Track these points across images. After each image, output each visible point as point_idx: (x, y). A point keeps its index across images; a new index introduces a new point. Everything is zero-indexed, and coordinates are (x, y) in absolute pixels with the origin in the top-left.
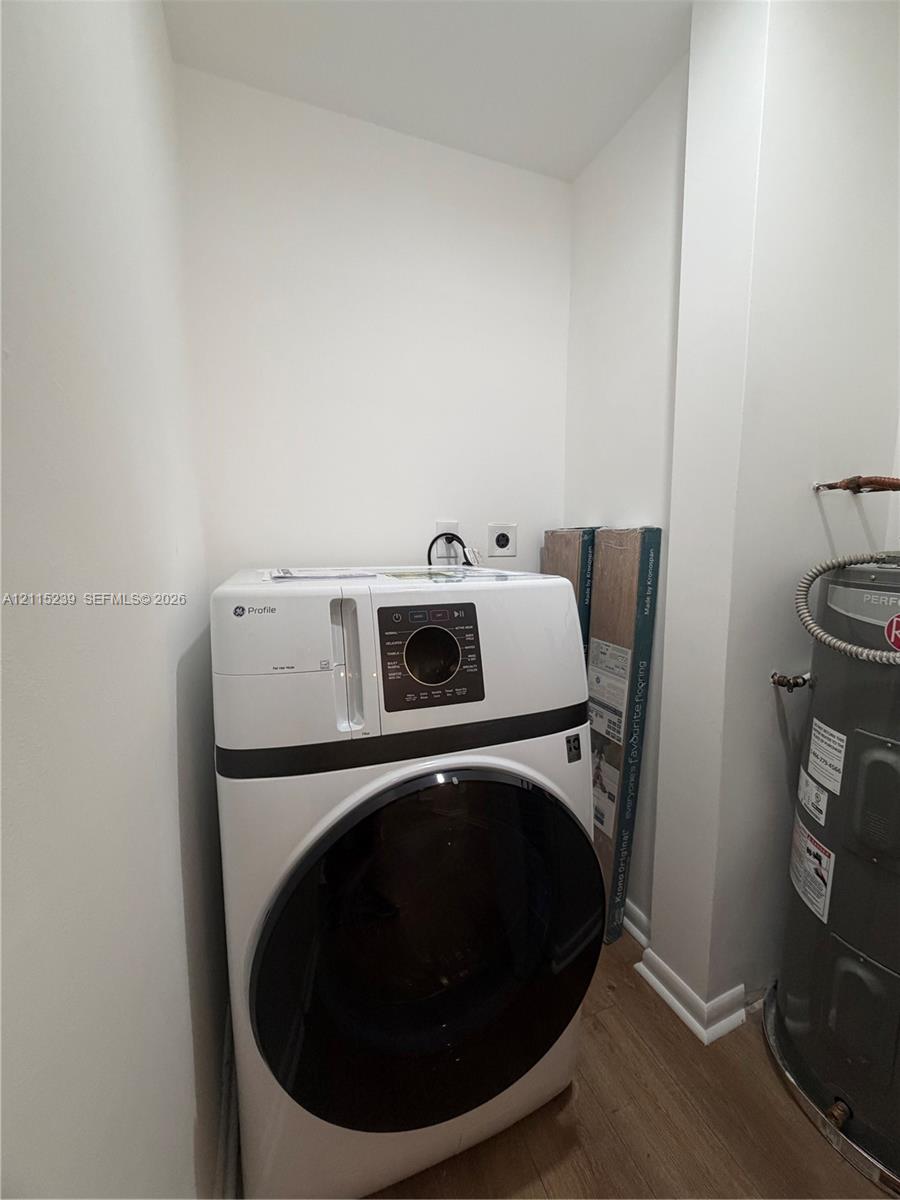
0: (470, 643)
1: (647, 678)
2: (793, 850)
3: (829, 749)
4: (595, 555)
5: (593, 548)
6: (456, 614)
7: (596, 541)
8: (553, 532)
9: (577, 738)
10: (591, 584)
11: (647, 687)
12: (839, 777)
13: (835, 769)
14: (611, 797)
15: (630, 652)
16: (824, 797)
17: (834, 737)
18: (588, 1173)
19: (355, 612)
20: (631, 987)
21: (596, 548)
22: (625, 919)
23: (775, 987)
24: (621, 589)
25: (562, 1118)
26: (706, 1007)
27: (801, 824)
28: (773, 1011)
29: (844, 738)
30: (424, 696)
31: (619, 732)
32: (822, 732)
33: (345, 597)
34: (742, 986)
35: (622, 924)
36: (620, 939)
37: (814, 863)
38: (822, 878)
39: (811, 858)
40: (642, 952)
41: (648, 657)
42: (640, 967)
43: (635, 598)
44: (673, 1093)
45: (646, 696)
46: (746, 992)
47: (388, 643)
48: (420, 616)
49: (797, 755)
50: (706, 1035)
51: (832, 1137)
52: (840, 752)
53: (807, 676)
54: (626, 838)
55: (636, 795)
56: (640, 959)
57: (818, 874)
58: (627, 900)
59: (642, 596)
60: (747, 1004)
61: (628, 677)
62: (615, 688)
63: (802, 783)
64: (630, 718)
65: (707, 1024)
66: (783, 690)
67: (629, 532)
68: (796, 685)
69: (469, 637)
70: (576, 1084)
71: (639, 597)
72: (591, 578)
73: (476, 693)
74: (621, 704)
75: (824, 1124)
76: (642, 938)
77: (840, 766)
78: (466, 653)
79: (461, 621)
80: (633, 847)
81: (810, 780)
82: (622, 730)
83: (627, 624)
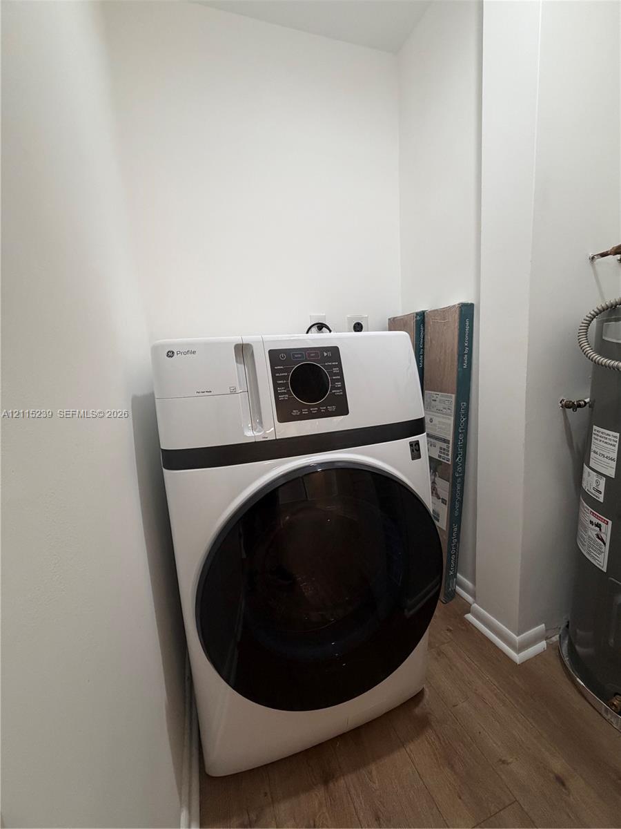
0: (336, 374)
1: (467, 415)
2: (580, 527)
3: (606, 445)
4: (426, 330)
5: (424, 326)
6: (325, 354)
7: (426, 319)
8: (394, 318)
9: (417, 443)
10: (423, 352)
11: (467, 422)
12: (614, 464)
13: (611, 459)
14: (444, 501)
15: (454, 396)
16: (603, 482)
17: (610, 436)
18: (437, 743)
19: (252, 354)
20: (462, 630)
21: (426, 325)
22: (457, 587)
23: (567, 626)
24: (445, 351)
25: (417, 711)
26: (517, 639)
27: (585, 505)
28: (567, 642)
29: (618, 435)
30: (305, 412)
31: (448, 455)
32: (600, 434)
33: (244, 343)
34: (543, 625)
35: (455, 590)
36: (454, 600)
37: (595, 530)
38: (602, 540)
39: (594, 527)
40: (470, 607)
41: (468, 400)
42: (469, 617)
43: (456, 356)
44: (496, 695)
45: (467, 428)
46: (547, 630)
47: (278, 375)
48: (300, 356)
49: (581, 455)
50: (518, 658)
51: (612, 720)
52: (614, 446)
53: (587, 400)
54: (456, 529)
55: (462, 500)
56: (469, 612)
57: (599, 538)
58: (458, 574)
59: (461, 355)
60: (547, 639)
61: (453, 414)
62: (444, 423)
63: (585, 475)
64: (455, 444)
65: (519, 649)
66: (569, 411)
67: (450, 308)
68: (579, 406)
69: (336, 370)
70: (427, 690)
71: (459, 355)
72: (423, 348)
73: (343, 410)
74: (449, 435)
75: (606, 710)
76: (469, 599)
77: (615, 456)
78: (334, 381)
79: (328, 359)
80: (461, 535)
81: (591, 471)
82: (450, 453)
83: (451, 376)
